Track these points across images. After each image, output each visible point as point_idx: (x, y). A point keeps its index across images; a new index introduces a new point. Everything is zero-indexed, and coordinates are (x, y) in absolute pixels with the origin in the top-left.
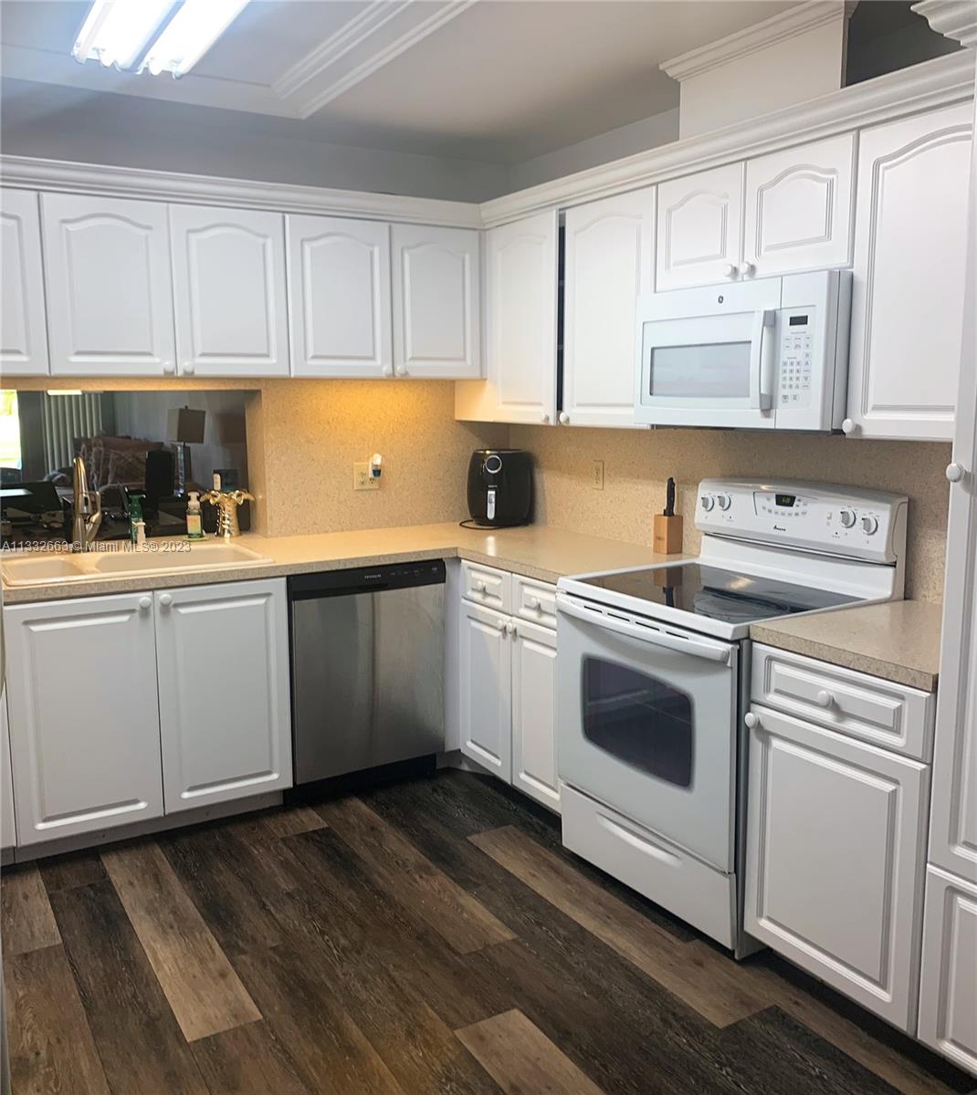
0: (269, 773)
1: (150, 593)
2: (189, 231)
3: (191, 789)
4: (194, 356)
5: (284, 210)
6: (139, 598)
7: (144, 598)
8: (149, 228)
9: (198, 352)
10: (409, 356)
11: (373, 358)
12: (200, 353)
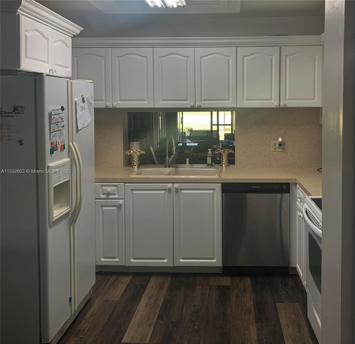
0: (213, 259)
1: (171, 184)
2: (201, 57)
3: (183, 259)
4: (201, 101)
5: (237, 46)
6: (168, 185)
7: (170, 185)
8: (188, 57)
9: (203, 99)
10: (287, 98)
11: (271, 100)
12: (203, 100)
